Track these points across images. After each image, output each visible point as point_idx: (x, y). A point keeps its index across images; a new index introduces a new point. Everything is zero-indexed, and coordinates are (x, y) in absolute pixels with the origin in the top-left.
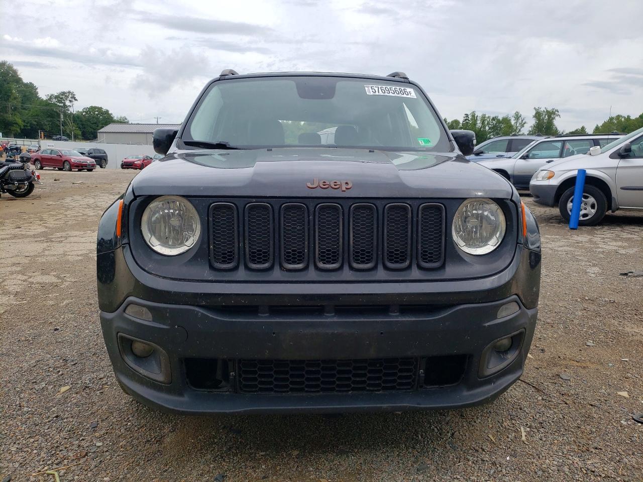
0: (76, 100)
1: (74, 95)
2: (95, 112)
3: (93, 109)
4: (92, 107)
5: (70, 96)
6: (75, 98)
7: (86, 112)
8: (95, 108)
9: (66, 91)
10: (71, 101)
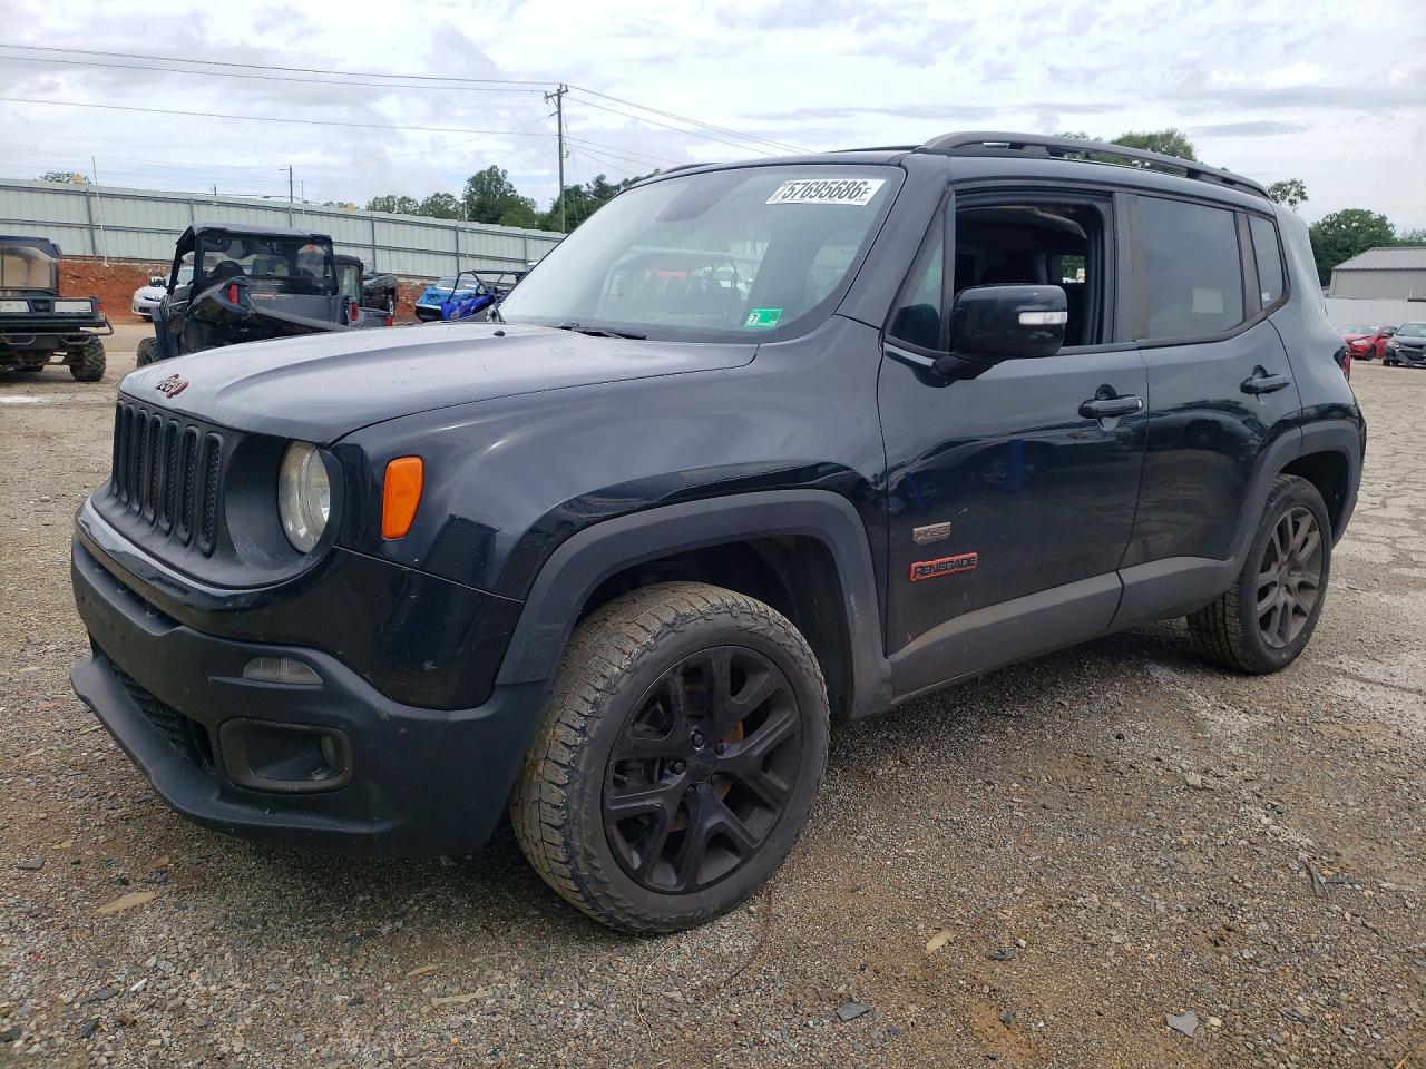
0: (1304, 198)
1: (1302, 188)
2: (1351, 222)
3: (1348, 215)
4: (1346, 212)
5: (1294, 190)
6: (1304, 193)
7: (1330, 225)
8: (1354, 213)
9: (1286, 179)
10: (1292, 202)
